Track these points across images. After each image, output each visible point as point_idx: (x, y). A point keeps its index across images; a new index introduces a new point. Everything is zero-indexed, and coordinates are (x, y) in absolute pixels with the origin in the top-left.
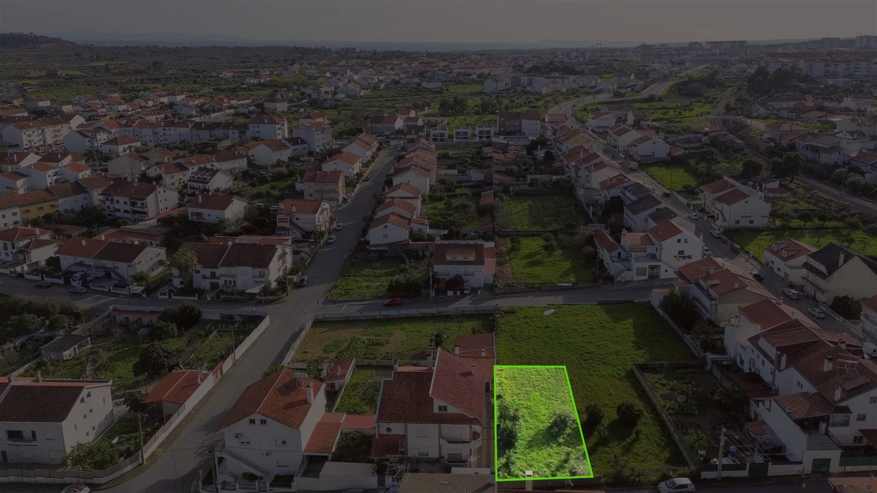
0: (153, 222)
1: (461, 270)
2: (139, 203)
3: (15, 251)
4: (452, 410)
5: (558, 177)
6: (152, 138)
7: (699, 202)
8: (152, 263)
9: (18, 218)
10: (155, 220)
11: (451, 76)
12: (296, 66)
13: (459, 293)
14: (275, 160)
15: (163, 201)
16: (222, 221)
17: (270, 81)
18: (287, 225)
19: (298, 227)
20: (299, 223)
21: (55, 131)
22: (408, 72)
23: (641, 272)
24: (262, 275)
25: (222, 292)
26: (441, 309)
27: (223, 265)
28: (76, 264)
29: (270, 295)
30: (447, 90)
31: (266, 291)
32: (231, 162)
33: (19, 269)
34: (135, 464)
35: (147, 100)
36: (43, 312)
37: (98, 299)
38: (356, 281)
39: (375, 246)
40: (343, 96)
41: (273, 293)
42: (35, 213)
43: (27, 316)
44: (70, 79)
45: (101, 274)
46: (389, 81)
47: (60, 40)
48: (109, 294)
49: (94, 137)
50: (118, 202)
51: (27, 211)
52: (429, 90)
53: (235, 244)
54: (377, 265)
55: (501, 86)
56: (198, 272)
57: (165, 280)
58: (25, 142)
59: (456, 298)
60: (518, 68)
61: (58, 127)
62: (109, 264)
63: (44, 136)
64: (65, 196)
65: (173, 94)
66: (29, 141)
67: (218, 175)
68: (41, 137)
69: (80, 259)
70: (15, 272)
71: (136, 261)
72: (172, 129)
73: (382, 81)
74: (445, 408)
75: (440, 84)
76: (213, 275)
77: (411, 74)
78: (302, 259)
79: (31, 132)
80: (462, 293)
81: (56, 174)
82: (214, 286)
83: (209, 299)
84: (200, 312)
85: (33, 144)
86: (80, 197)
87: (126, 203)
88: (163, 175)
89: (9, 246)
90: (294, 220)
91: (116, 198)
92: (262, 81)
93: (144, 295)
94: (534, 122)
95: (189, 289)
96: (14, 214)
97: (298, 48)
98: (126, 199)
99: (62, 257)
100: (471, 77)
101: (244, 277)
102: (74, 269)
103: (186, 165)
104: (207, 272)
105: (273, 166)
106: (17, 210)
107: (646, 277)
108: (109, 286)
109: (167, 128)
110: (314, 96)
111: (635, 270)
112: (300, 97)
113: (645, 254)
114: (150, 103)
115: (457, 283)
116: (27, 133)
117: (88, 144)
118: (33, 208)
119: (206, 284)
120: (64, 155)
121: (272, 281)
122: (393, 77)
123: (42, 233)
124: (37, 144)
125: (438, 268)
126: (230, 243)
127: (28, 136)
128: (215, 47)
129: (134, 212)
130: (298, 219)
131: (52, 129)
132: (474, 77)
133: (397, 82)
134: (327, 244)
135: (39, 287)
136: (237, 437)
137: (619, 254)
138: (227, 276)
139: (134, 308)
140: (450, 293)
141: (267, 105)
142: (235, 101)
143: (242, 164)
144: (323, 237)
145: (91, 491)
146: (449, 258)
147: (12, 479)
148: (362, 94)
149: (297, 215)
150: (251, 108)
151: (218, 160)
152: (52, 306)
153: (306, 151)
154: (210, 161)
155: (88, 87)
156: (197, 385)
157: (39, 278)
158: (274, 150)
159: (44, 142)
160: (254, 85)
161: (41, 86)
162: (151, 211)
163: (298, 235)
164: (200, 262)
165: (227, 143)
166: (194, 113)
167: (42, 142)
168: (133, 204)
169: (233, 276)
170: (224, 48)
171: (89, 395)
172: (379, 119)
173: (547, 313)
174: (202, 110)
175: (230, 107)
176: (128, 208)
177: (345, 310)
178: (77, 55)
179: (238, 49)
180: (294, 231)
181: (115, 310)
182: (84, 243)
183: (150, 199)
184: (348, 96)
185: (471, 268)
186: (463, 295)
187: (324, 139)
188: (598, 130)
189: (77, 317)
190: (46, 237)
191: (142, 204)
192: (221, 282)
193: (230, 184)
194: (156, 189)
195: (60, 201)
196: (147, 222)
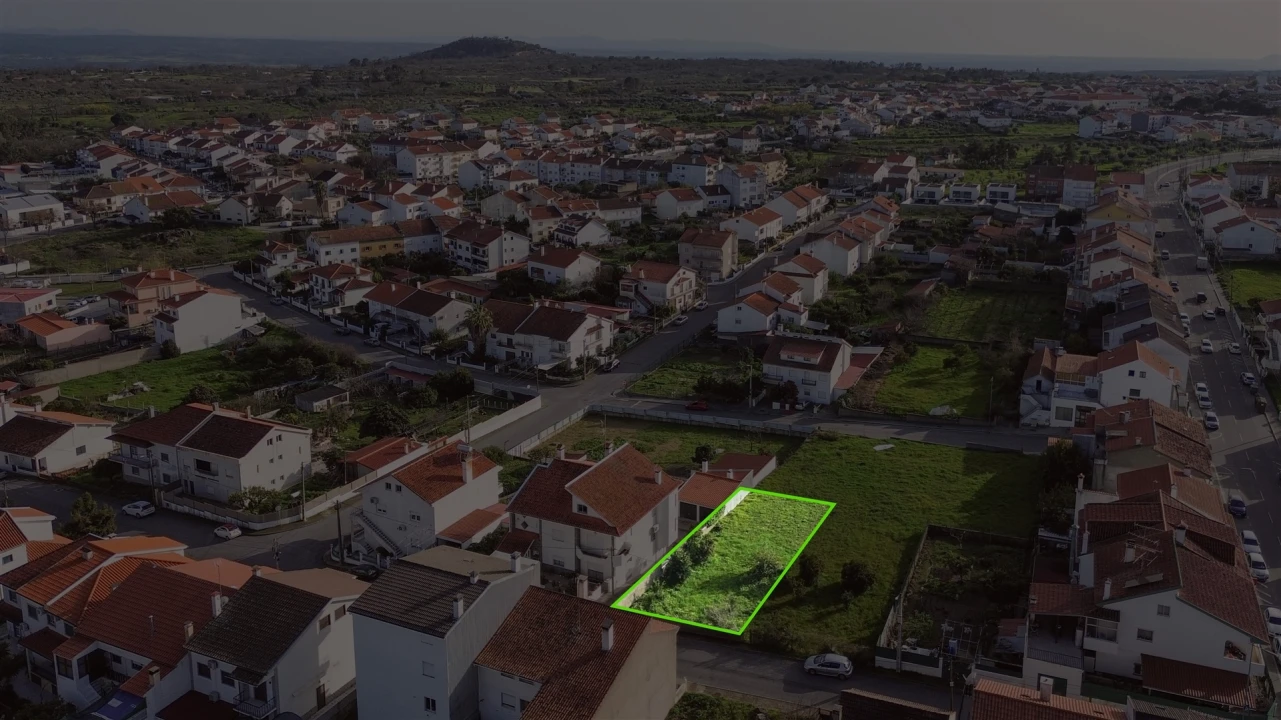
0: (492, 275)
1: (797, 375)
2: (481, 250)
3: (331, 290)
4: (592, 513)
5: (1052, 268)
6: (557, 177)
7: (1256, 328)
8: (457, 322)
9: (357, 255)
10: (494, 274)
11: (1036, 108)
12: (812, 88)
13: (787, 406)
14: (679, 213)
15: (508, 252)
16: (561, 282)
17: (757, 110)
18: (631, 295)
19: (645, 299)
20: (647, 294)
21: (455, 159)
22: (968, 101)
23: (1064, 414)
24: (561, 350)
25: (515, 365)
26: (744, 422)
27: (521, 331)
28: (383, 313)
29: (562, 375)
30: (1015, 130)
31: (561, 370)
32: (620, 211)
33: (328, 311)
34: (295, 518)
35: (585, 129)
36: (319, 358)
37: (388, 354)
38: (674, 374)
39: (722, 333)
40: (847, 133)
41: (570, 373)
42: (376, 251)
43: (301, 360)
44: (522, 96)
45: (405, 326)
46: (929, 114)
47: (537, 46)
48: (400, 351)
49: (490, 170)
50: (460, 247)
51: (368, 248)
52: (987, 129)
53: (542, 307)
54: (716, 359)
55: (1109, 127)
56: (494, 336)
57: (461, 344)
58: (419, 171)
59: (782, 413)
60: (1162, 100)
61: (459, 155)
62: (412, 316)
63: (442, 165)
64: (415, 236)
65: (622, 122)
66: (423, 170)
67: (590, 226)
68: (438, 166)
69: (389, 307)
70: (322, 314)
71: (437, 314)
72: (582, 165)
73: (918, 114)
74: (585, 509)
75: (1007, 121)
76: (510, 343)
77: (972, 104)
78: (627, 340)
79: (427, 159)
80: (792, 407)
81: (420, 209)
82: (510, 356)
83: (497, 371)
84: (472, 383)
85: (428, 174)
86: (429, 238)
87: (467, 249)
88: (530, 220)
89: (326, 285)
90: (641, 289)
91: (459, 242)
92: (749, 108)
93: (433, 357)
94: (1084, 184)
95: (480, 356)
96: (353, 250)
97: (834, 63)
98: (468, 244)
99: (370, 302)
100: (1068, 112)
101: (541, 350)
102: (380, 318)
103: (561, 211)
104: (504, 337)
105: (671, 221)
106: (357, 246)
107: (1071, 424)
108: (404, 341)
109: (576, 164)
110: (803, 132)
111: (1053, 410)
112: (784, 133)
113: (1081, 389)
114: (590, 132)
115: (786, 393)
116: (422, 160)
117: (482, 178)
118: (375, 246)
119: (502, 353)
120: (440, 188)
121: (573, 360)
122: (937, 108)
123: (363, 273)
124: (432, 176)
125: (767, 368)
126: (537, 305)
127: (423, 163)
128: (722, 61)
129: (476, 261)
130: (645, 288)
131: (451, 157)
132: (1073, 112)
133: (939, 116)
134: (674, 325)
135: (339, 333)
136: (372, 501)
137: (1039, 383)
138: (525, 345)
139: (410, 368)
140: (776, 405)
141: (732, 142)
142: (693, 135)
143: (634, 215)
144: (668, 315)
145: (243, 534)
146: (784, 356)
147: (186, 509)
148: (878, 131)
149: (646, 283)
150: (707, 145)
151: (603, 208)
152: (332, 353)
153: (728, 205)
154: (592, 207)
155: (534, 109)
156: (404, 453)
157: (342, 323)
158: (679, 200)
159: (441, 172)
160: (733, 114)
161: (481, 105)
162: (493, 262)
163: (643, 310)
164: (496, 323)
165: (631, 187)
166: (633, 148)
167: (438, 173)
168: (475, 251)
169: (531, 347)
170: (735, 62)
171: (279, 438)
172: (853, 167)
173: (878, 448)
174: (646, 145)
175: (682, 143)
176: (469, 255)
177: (638, 406)
178: (550, 67)
179: (752, 63)
180: (639, 303)
181: (392, 368)
182: (394, 288)
183: (493, 247)
184: (854, 134)
185: (813, 375)
186: (793, 410)
187: (753, 189)
188: (1196, 204)
189: (356, 369)
190: (367, 278)
191: (484, 252)
192: (518, 352)
193: (606, 239)
194: (500, 235)
195: (406, 241)
196: (484, 275)
